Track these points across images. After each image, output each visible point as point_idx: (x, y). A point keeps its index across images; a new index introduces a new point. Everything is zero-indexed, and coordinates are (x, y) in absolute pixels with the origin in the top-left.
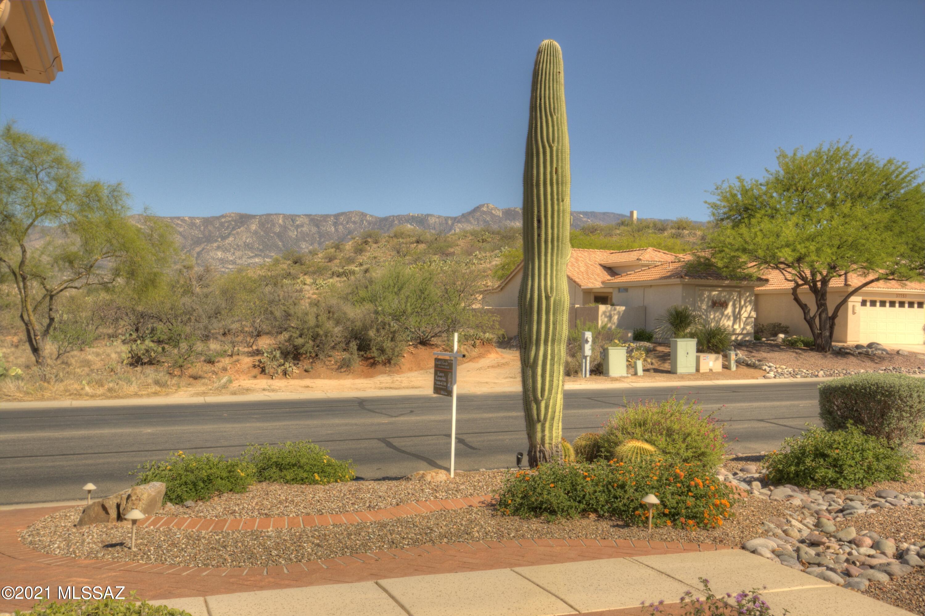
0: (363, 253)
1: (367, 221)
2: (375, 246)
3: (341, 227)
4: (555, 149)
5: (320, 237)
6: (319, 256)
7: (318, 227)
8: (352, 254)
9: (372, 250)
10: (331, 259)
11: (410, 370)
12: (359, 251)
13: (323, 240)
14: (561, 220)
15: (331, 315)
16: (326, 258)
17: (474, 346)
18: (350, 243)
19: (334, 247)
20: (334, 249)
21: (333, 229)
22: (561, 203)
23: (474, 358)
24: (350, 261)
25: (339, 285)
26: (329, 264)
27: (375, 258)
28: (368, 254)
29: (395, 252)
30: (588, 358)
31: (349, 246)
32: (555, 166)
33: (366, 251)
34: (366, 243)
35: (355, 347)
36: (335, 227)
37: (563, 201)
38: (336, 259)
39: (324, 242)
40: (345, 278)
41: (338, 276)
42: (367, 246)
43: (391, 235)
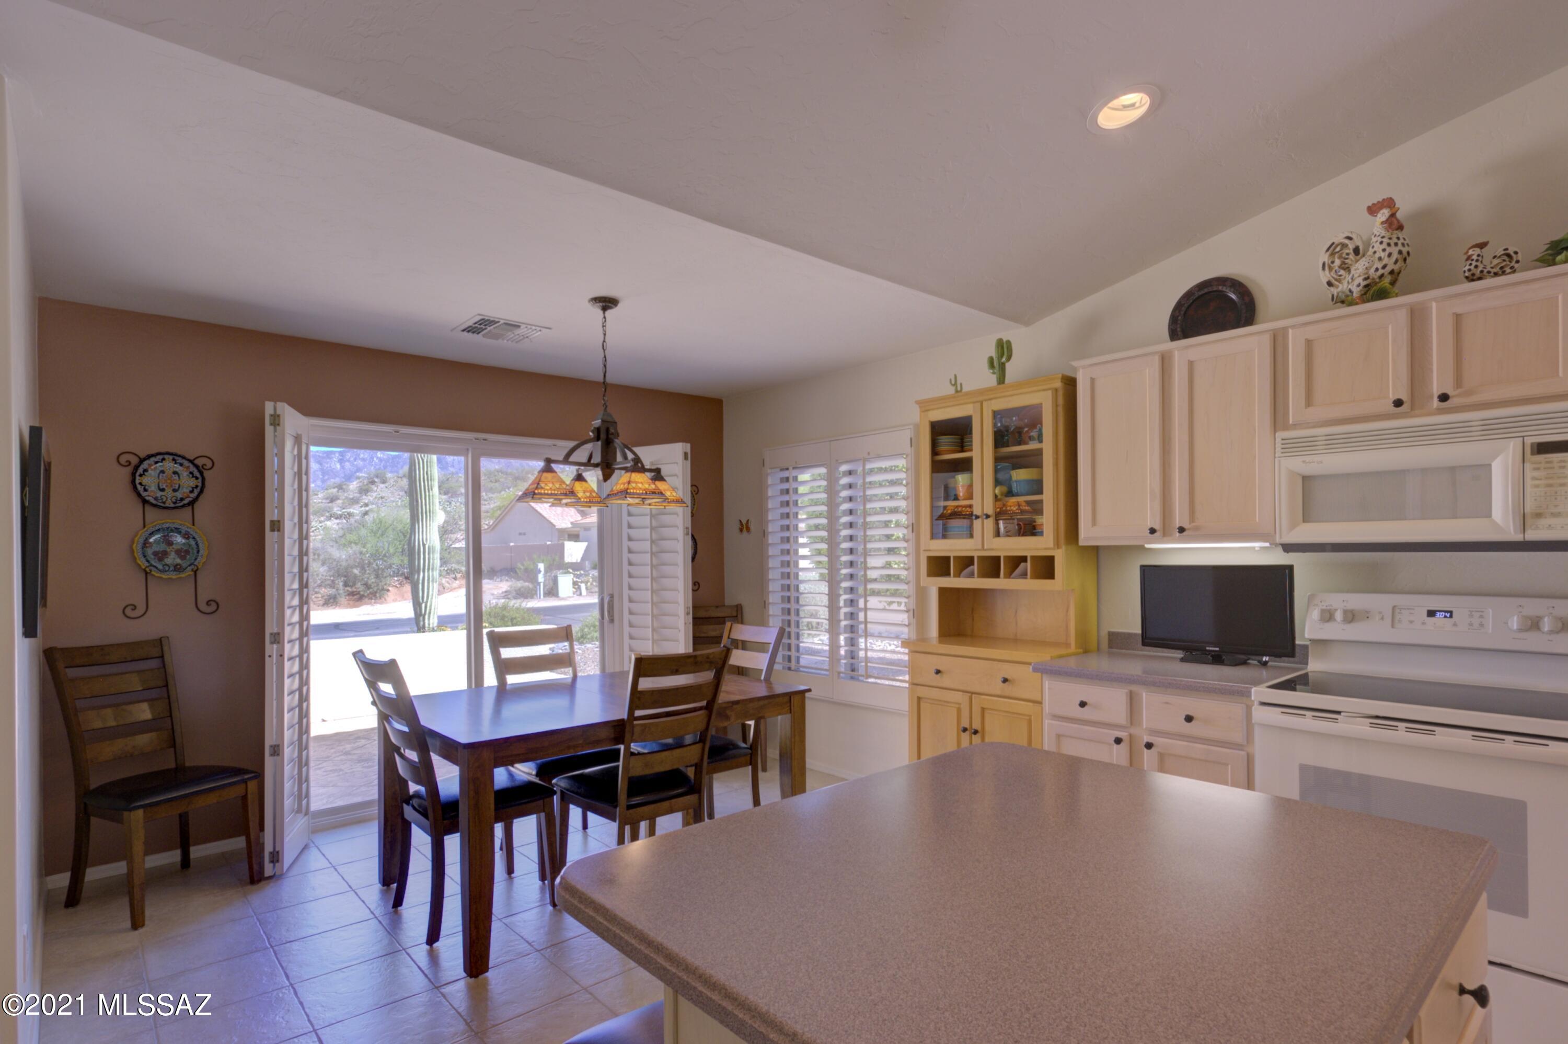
0: (369, 494)
1: (377, 458)
2: (382, 486)
3: (347, 464)
4: (425, 461)
5: (323, 474)
6: (320, 496)
7: (321, 464)
8: (356, 495)
9: (380, 489)
10: (332, 500)
11: (395, 600)
12: (364, 491)
13: (326, 477)
14: (431, 501)
15: (316, 557)
16: (327, 499)
17: (455, 579)
18: (355, 483)
19: (337, 487)
20: (336, 490)
21: (338, 466)
22: (431, 491)
23: (455, 589)
24: (354, 501)
25: (335, 526)
26: (330, 504)
27: (382, 498)
28: (374, 494)
29: (404, 493)
30: (542, 585)
31: (354, 485)
32: (425, 470)
33: (372, 491)
34: (373, 483)
35: (341, 584)
36: (341, 464)
37: (432, 490)
38: (339, 499)
39: (328, 479)
40: (345, 521)
41: (336, 518)
42: (373, 486)
43: (400, 476)
